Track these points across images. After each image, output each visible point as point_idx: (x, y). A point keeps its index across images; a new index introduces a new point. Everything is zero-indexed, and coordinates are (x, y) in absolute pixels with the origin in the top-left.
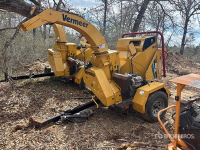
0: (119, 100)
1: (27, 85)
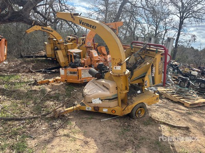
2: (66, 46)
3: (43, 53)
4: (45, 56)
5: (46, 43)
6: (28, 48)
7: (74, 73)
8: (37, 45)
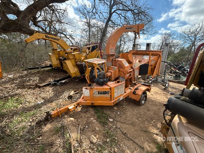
0: (79, 75)
1: (38, 72)
2: (74, 55)
3: (48, 63)
4: (51, 66)
5: (50, 54)
6: (33, 59)
7: (105, 93)
8: (42, 56)
